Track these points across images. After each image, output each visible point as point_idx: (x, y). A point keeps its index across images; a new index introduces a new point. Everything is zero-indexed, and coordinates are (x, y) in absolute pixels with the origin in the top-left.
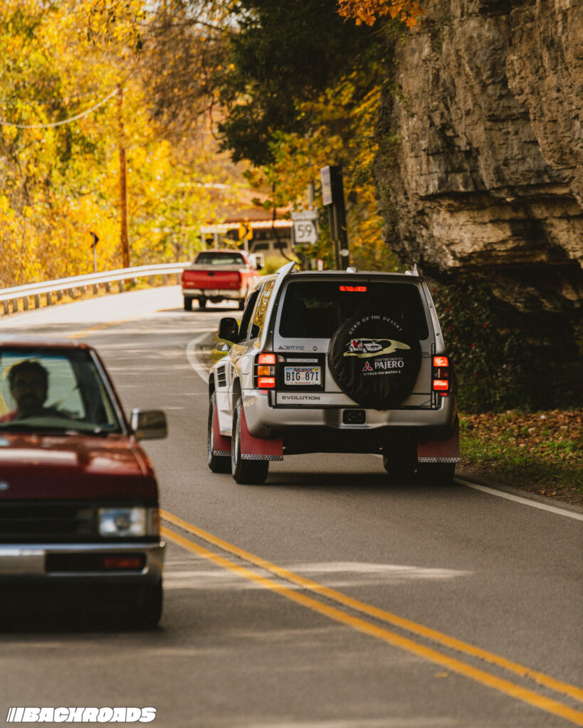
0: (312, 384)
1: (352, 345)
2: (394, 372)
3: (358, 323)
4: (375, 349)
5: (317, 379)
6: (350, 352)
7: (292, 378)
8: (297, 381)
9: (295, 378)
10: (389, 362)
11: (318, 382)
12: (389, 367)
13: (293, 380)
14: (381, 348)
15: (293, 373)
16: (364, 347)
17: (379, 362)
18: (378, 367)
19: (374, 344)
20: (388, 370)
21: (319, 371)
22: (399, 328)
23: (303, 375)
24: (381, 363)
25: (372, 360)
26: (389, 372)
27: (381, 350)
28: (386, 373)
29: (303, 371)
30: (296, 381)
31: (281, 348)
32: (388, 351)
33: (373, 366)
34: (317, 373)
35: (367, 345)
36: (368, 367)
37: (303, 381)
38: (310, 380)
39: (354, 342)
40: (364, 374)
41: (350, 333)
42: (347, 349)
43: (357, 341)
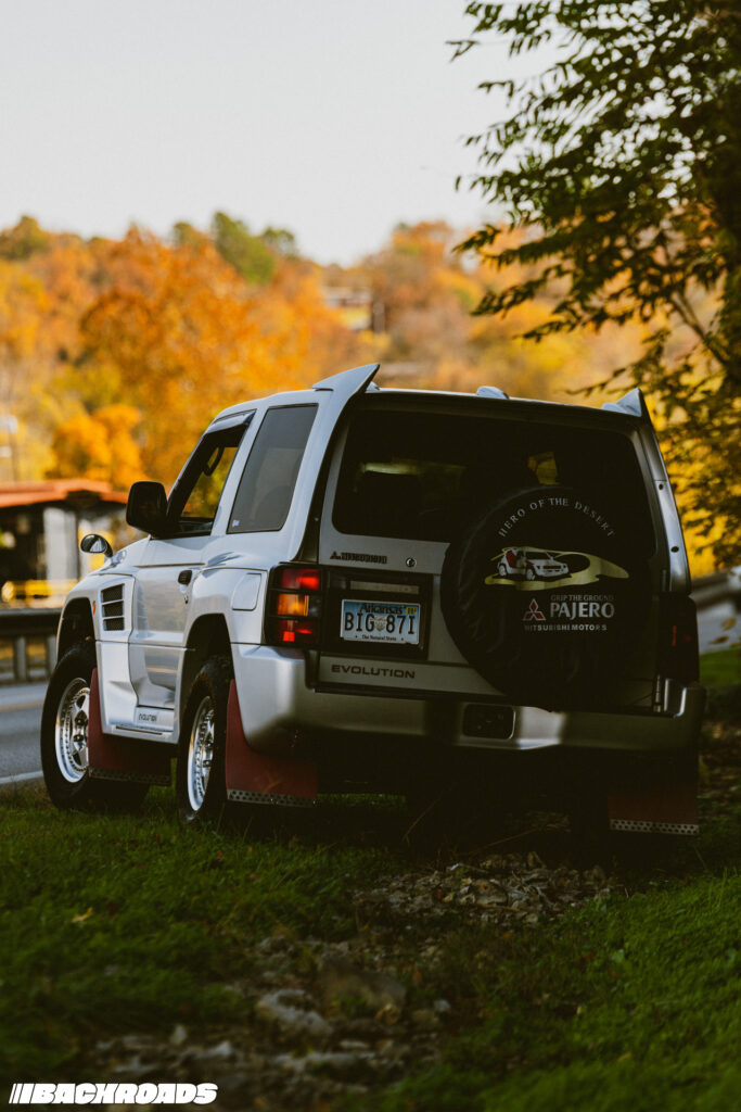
0: (399, 641)
1: (505, 561)
2: (592, 627)
3: (521, 512)
4: (554, 573)
5: (411, 632)
6: (500, 577)
7: (356, 626)
8: (368, 634)
9: (363, 626)
10: (581, 605)
11: (414, 639)
12: (581, 615)
13: (359, 629)
14: (566, 570)
15: (360, 615)
16: (530, 566)
17: (560, 604)
18: (556, 613)
19: (552, 562)
20: (579, 620)
21: (417, 615)
22: (608, 530)
23: (381, 619)
24: (564, 605)
25: (545, 598)
26: (582, 627)
27: (567, 576)
28: (575, 627)
29: (381, 612)
30: (365, 632)
31: (334, 556)
32: (581, 578)
33: (547, 613)
34: (412, 618)
35: (536, 563)
36: (535, 611)
37: (380, 635)
38: (396, 634)
39: (510, 553)
40: (527, 628)
41: (503, 533)
42: (493, 569)
43: (515, 552)
